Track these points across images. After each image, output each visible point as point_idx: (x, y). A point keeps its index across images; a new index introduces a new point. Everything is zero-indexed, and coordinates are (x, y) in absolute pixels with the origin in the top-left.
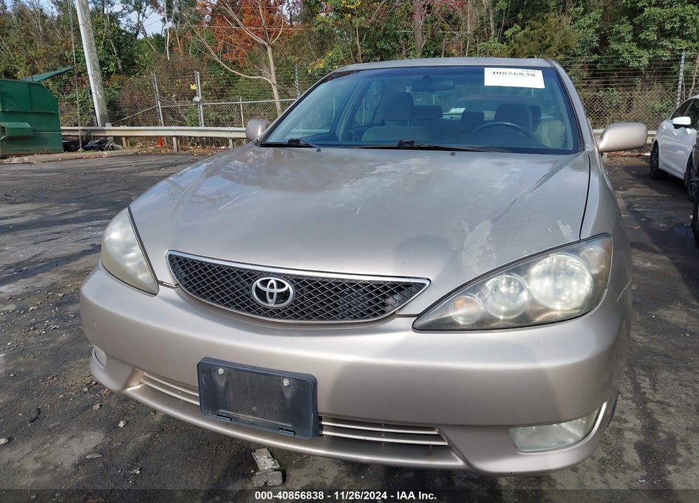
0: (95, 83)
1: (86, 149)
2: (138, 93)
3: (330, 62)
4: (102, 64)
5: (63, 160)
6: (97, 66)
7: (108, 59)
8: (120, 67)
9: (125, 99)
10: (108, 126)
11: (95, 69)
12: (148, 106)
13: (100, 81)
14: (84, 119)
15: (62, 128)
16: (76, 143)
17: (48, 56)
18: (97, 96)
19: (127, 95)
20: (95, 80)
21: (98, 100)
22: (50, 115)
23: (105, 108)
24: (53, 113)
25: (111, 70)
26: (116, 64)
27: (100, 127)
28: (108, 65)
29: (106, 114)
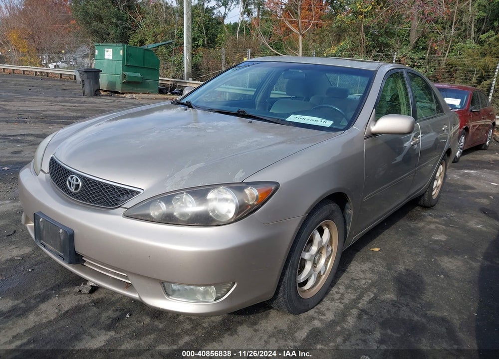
0: (187, 52)
1: (173, 94)
2: (212, 60)
3: (341, 49)
4: (194, 40)
5: (156, 99)
6: (190, 41)
7: (199, 37)
8: (206, 43)
9: (204, 63)
10: (190, 80)
11: (188, 43)
12: (217, 70)
13: (190, 51)
14: (179, 74)
15: (160, 78)
16: (167, 89)
17: (164, 33)
18: (187, 60)
19: (205, 62)
20: (187, 50)
21: (187, 63)
22: (154, 70)
23: (190, 68)
24: (156, 69)
25: (199, 44)
26: (204, 41)
27: (185, 80)
28: (198, 41)
29: (190, 72)
